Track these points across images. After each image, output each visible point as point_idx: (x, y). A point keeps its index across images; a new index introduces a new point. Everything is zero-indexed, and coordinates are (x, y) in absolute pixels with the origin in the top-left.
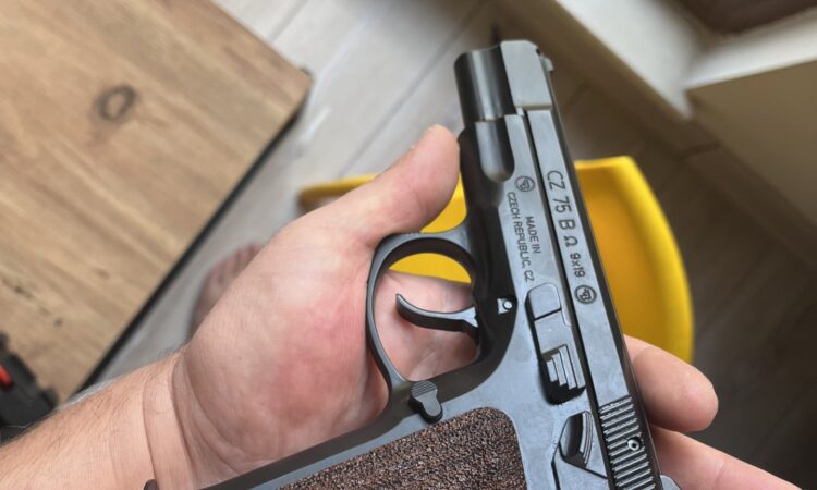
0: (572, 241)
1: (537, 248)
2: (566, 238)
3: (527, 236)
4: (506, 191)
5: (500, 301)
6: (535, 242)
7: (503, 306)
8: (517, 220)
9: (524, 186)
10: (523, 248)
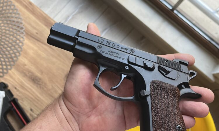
0: (118, 47)
1: (117, 54)
2: (117, 47)
3: (113, 54)
4: (100, 52)
5: (125, 68)
6: (116, 53)
7: (127, 68)
8: (108, 54)
9: (100, 48)
10: (116, 57)
